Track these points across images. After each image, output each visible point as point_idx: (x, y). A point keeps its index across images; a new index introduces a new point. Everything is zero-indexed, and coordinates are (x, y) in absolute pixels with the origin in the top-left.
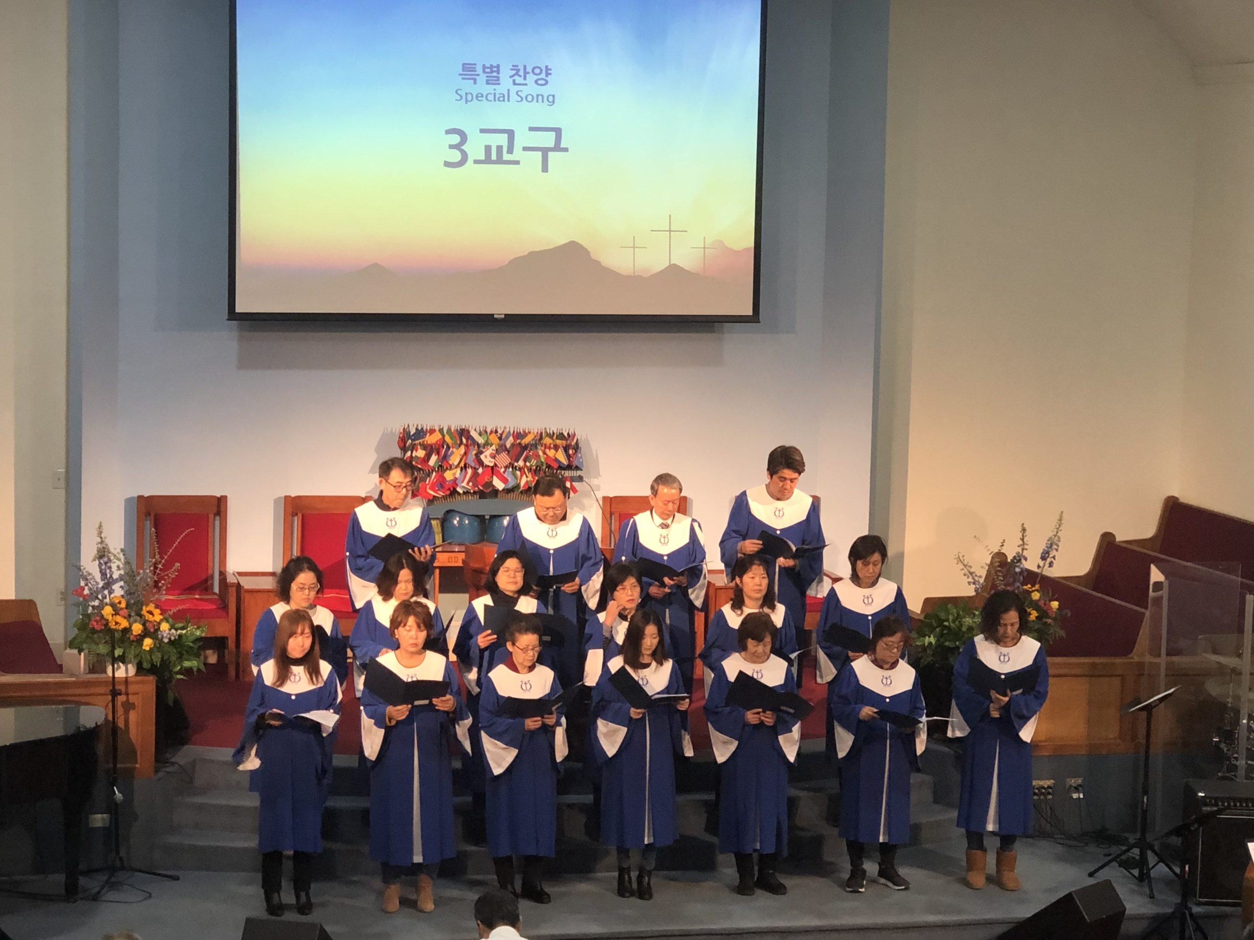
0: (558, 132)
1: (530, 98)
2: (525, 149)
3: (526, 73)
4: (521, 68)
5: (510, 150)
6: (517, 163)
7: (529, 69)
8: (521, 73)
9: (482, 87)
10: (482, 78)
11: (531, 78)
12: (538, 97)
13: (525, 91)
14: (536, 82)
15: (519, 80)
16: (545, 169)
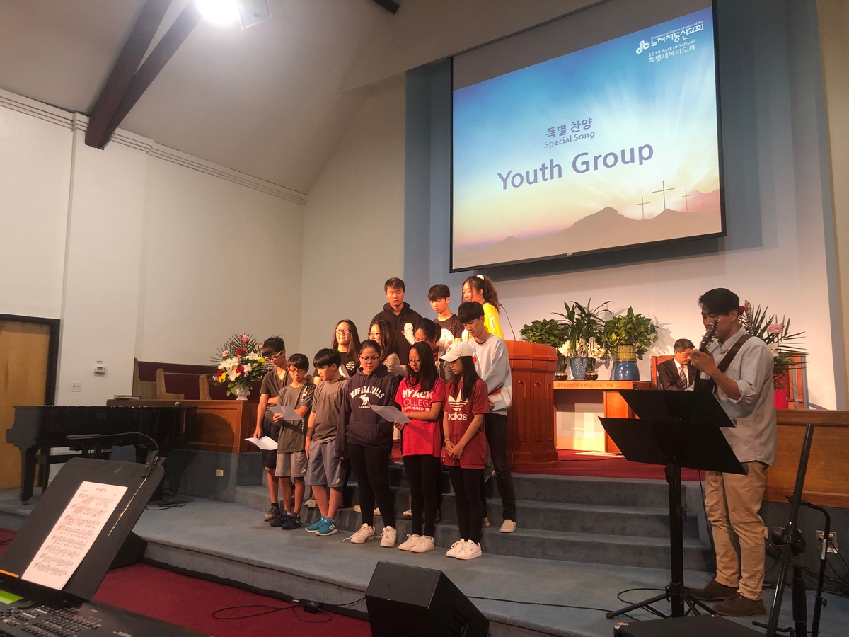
1: (581, 137)
3: (579, 125)
4: (576, 123)
7: (580, 122)
8: (577, 126)
9: (558, 138)
10: (558, 133)
11: (582, 126)
12: (586, 135)
13: (579, 134)
14: (584, 128)
15: (575, 129)
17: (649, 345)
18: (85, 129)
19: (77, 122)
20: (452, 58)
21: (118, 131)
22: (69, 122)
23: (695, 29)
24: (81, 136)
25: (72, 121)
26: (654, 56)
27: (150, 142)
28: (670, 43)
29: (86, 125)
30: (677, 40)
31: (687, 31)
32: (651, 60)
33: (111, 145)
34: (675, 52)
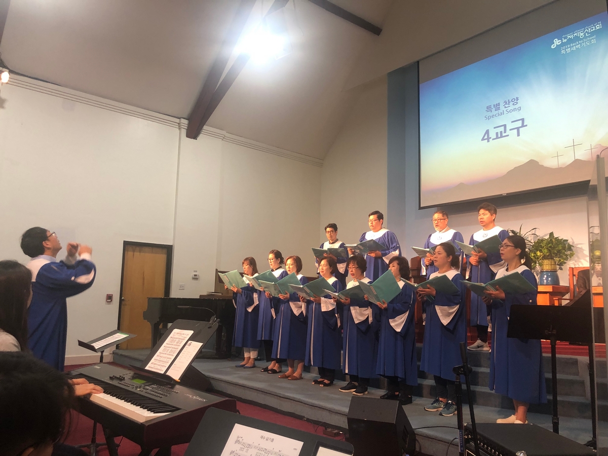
0: (523, 120)
1: (511, 111)
2: (510, 130)
3: (509, 102)
5: (505, 132)
6: (508, 136)
7: (510, 101)
9: (494, 112)
10: (494, 109)
11: (511, 103)
12: (514, 110)
13: (509, 109)
14: (513, 104)
15: (506, 106)
16: (518, 135)
17: (567, 259)
18: (186, 128)
19: (182, 124)
20: (418, 62)
21: (205, 127)
22: (177, 124)
23: (595, 28)
24: (184, 132)
25: (179, 124)
26: (565, 49)
27: (224, 132)
28: (577, 39)
29: (186, 125)
30: (582, 36)
31: (589, 29)
32: (563, 52)
33: (201, 137)
34: (581, 45)
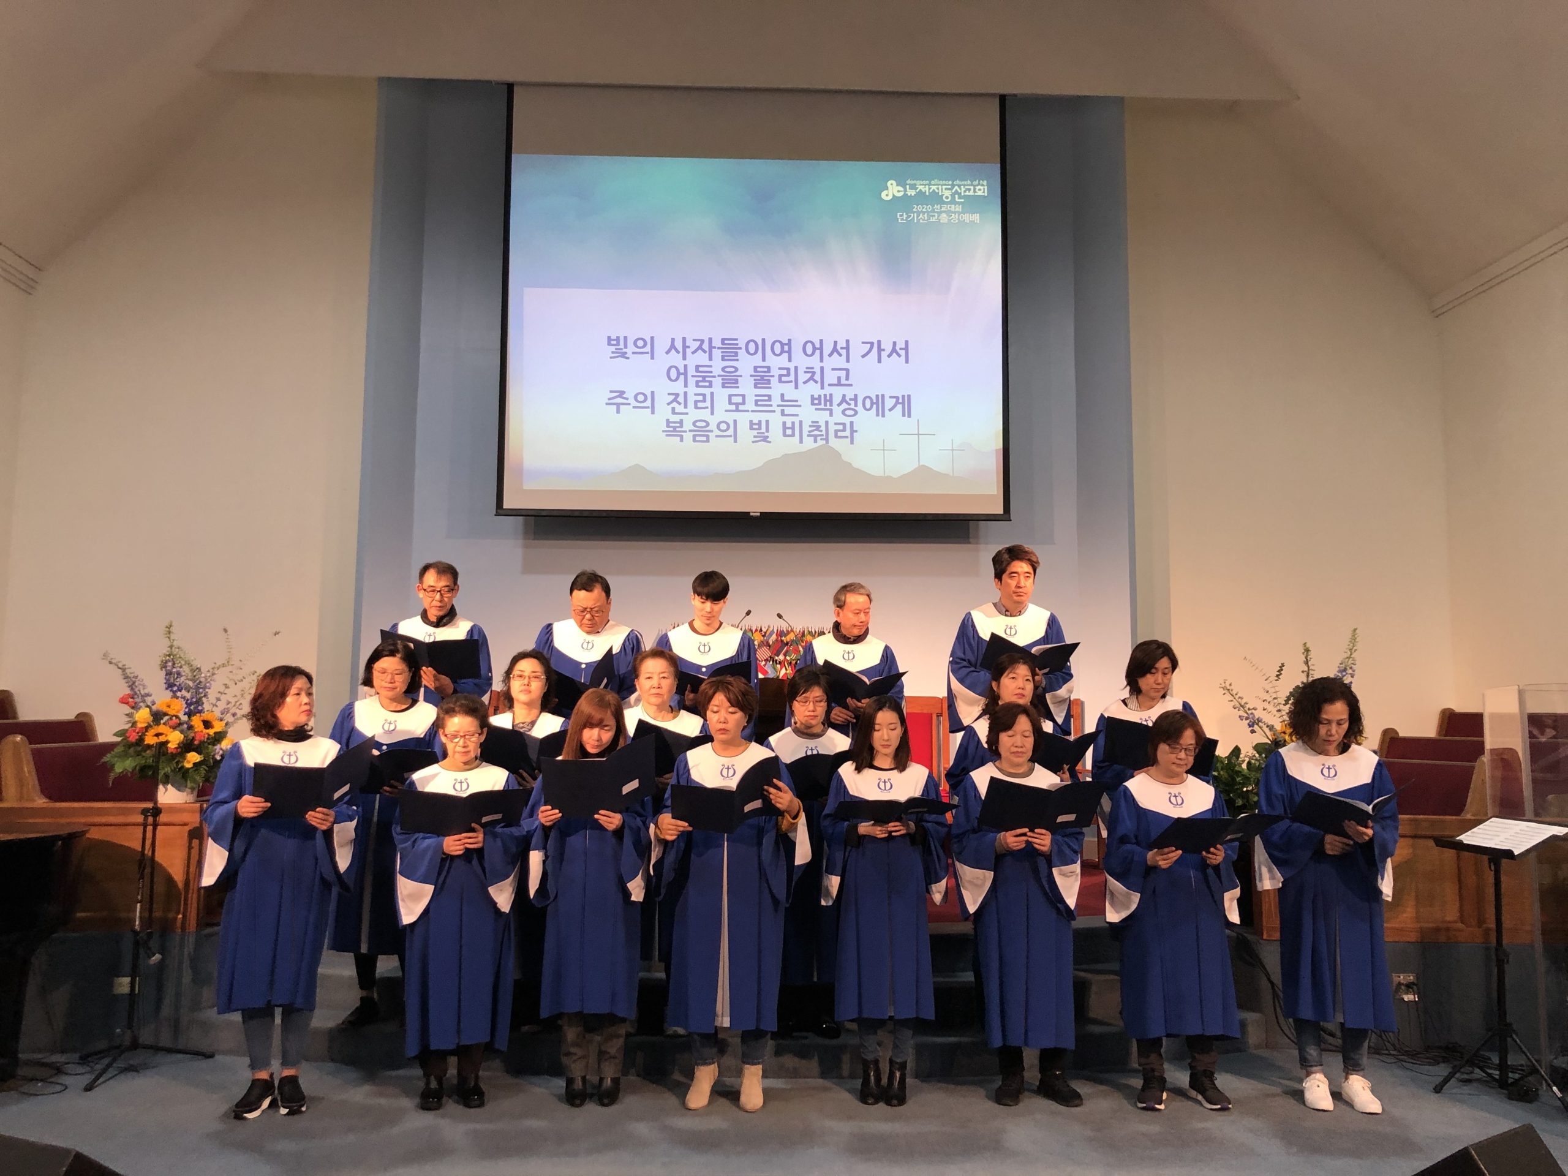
20: (510, 87)
23: (975, 191)
28: (936, 198)
30: (947, 198)
31: (963, 189)
